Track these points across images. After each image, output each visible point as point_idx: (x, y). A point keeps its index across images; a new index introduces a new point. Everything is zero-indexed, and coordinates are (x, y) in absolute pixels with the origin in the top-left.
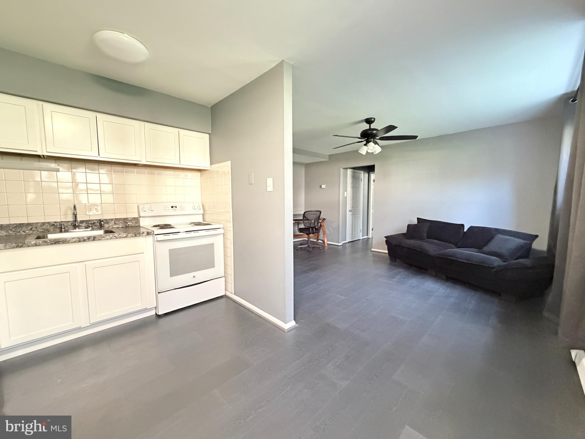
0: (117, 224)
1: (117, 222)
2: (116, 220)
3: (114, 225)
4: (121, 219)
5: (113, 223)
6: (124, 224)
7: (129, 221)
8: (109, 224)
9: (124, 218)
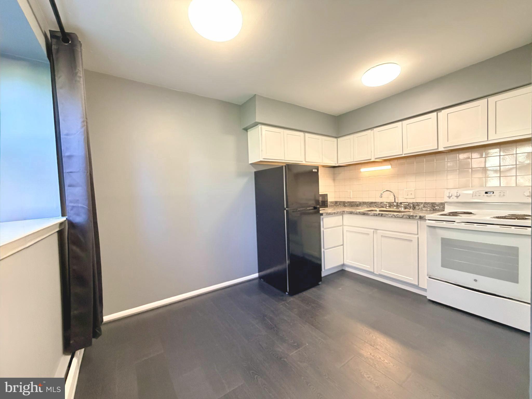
0: (426, 208)
1: (426, 206)
2: (425, 204)
3: (423, 208)
4: (429, 203)
5: (422, 205)
6: (431, 208)
7: (437, 205)
8: (419, 206)
9: (433, 203)
